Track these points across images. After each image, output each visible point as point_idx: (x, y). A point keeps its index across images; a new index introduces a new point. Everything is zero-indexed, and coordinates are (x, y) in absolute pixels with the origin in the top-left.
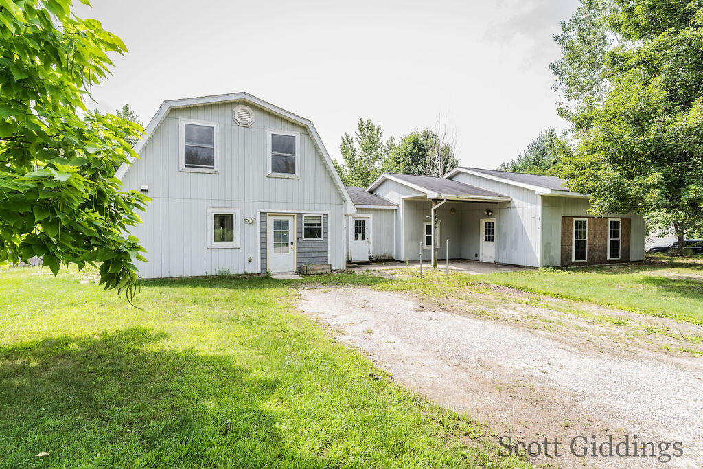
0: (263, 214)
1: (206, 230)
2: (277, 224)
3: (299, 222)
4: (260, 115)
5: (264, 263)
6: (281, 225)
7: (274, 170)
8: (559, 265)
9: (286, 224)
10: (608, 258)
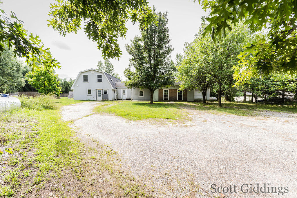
0: (96, 89)
1: (87, 93)
2: (99, 91)
3: (103, 91)
4: (95, 72)
5: (96, 98)
6: (100, 91)
7: (98, 81)
8: (158, 100)
9: (101, 91)
10: (177, 100)
